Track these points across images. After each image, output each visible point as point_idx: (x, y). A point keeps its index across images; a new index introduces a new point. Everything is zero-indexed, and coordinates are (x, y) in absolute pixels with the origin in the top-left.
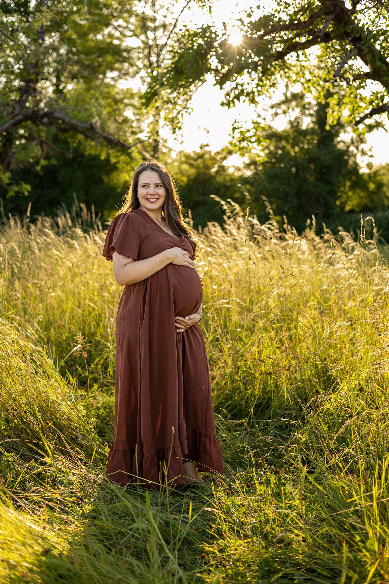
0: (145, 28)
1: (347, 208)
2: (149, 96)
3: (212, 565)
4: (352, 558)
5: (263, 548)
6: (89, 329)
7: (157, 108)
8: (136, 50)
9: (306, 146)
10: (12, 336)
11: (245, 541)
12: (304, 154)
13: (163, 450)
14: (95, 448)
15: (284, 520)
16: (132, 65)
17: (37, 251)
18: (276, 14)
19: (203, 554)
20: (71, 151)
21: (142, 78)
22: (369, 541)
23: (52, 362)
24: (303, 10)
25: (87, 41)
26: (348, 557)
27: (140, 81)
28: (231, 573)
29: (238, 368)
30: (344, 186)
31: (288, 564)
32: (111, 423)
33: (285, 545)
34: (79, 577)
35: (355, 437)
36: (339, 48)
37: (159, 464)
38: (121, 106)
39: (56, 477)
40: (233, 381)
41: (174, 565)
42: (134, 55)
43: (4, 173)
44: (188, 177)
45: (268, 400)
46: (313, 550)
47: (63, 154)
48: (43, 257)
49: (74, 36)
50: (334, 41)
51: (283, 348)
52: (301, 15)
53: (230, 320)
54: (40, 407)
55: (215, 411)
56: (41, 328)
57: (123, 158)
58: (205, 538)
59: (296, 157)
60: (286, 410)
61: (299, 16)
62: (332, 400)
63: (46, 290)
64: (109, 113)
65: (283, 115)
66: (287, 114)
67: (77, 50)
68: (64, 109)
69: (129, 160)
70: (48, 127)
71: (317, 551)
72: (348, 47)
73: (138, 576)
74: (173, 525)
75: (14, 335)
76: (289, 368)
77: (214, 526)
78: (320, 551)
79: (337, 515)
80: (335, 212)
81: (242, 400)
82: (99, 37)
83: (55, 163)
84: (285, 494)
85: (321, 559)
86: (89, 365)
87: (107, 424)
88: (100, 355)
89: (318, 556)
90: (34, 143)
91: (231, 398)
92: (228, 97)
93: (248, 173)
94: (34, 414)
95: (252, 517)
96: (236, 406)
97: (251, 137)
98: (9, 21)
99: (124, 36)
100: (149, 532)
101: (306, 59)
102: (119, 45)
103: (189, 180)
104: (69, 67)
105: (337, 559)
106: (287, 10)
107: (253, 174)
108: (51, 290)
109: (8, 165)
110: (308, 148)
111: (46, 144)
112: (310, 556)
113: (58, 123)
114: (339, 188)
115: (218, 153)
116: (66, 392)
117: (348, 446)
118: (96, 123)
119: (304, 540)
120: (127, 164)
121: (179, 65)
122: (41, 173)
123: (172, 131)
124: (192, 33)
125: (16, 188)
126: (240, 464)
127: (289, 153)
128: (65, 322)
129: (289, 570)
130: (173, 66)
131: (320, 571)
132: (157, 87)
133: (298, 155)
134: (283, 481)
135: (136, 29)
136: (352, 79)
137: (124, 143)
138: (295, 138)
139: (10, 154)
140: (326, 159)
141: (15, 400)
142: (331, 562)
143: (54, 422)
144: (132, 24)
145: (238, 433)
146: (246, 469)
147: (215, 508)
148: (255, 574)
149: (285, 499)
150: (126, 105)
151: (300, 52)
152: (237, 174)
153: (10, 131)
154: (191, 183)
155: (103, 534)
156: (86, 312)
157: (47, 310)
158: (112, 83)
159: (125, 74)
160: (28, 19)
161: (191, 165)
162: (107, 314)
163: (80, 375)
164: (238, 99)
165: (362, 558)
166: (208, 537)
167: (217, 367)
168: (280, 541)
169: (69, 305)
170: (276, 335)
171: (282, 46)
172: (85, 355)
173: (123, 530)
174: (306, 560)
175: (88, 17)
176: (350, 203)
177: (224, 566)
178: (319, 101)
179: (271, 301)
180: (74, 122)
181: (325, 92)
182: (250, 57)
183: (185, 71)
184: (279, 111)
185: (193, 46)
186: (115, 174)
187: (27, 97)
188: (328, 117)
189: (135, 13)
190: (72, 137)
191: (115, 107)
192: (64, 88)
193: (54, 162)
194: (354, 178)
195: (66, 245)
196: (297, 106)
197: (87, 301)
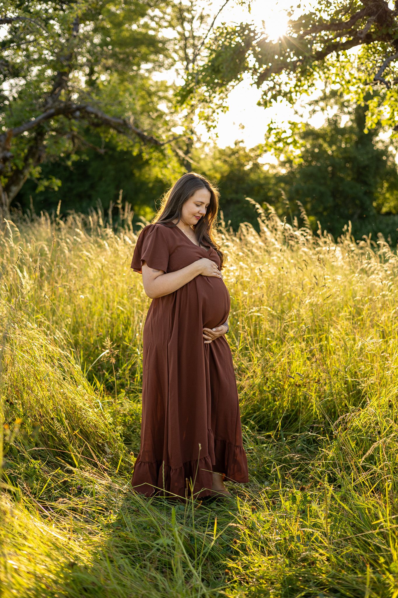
0: (181, 19)
1: (384, 210)
2: (184, 93)
3: (236, 581)
4: (375, 580)
5: (286, 566)
6: (118, 332)
7: (192, 106)
8: (172, 42)
9: (343, 145)
10: (41, 341)
11: (269, 557)
12: (341, 153)
13: (190, 462)
14: (121, 457)
15: (309, 539)
16: (167, 57)
17: (67, 252)
18: (317, 13)
19: (227, 570)
20: (103, 146)
21: (177, 70)
22: (393, 563)
23: (80, 368)
24: (345, 10)
25: (122, 31)
26: (372, 578)
27: (175, 73)
28: (254, 590)
29: (267, 379)
30: (382, 187)
31: (311, 583)
32: (137, 431)
33: (309, 564)
34: (103, 591)
35: (383, 455)
36: (380, 49)
37: (185, 481)
38: (155, 99)
39: (82, 485)
40: (262, 392)
41: (197, 581)
42: (170, 46)
43: (35, 167)
44: (222, 173)
45: (297, 412)
46: (336, 570)
47: (95, 149)
48: (72, 257)
49: (109, 26)
50: (376, 42)
51: (314, 360)
52: (342, 15)
53: (261, 328)
54: (67, 413)
55: (242, 422)
56: (69, 330)
57: (156, 155)
58: (229, 553)
59: (332, 156)
60: (314, 423)
61: (340, 16)
62: (361, 416)
63: (75, 292)
64: (142, 106)
65: (321, 112)
66: (325, 111)
67: (112, 40)
68: (97, 103)
69: (161, 157)
70: (80, 121)
71: (340, 571)
72: (390, 49)
73: (161, 589)
74: (197, 539)
75: (42, 339)
76: (319, 380)
77: (238, 541)
78: (343, 571)
79: (362, 536)
80: (371, 213)
81: (270, 411)
82: (134, 27)
83: (87, 158)
84: (311, 511)
85: (344, 580)
86: (117, 371)
87: (133, 432)
88: (128, 360)
89: (341, 577)
90: (65, 137)
91: (259, 409)
92: (265, 97)
93: (283, 171)
94: (60, 421)
95: (277, 534)
96: (264, 417)
97: (287, 138)
98: (43, 8)
99: (160, 26)
100: (174, 548)
101: (346, 60)
102: (155, 36)
103: (222, 177)
104: (104, 61)
105: (360, 580)
106: (328, 10)
107: (288, 173)
108: (80, 292)
109: (39, 159)
110: (346, 148)
111: (78, 138)
112: (333, 577)
113: (91, 118)
114: (377, 188)
115: (253, 150)
116: (93, 399)
117: (375, 464)
118: (129, 118)
119: (328, 560)
120: (160, 161)
121: (216, 64)
122: (72, 169)
123: (207, 130)
124: (230, 30)
125: (46, 183)
126: (267, 477)
127: (326, 152)
128: (93, 325)
129: (313, 590)
130: (210, 64)
131: (343, 591)
132: (193, 84)
133: (335, 154)
134: (309, 498)
135: (172, 19)
136: (392, 83)
137: (157, 139)
138: (332, 136)
139: (41, 148)
140: (363, 159)
141: (42, 406)
142: (354, 582)
143: (81, 429)
144: (169, 15)
145: (265, 445)
146: (272, 483)
147: (239, 523)
148: (278, 592)
149: (311, 516)
150: (160, 98)
151: (340, 53)
152: (272, 172)
153: (42, 124)
154: (225, 179)
155: (128, 546)
156: (115, 316)
157: (75, 312)
158: (147, 75)
159: (160, 66)
160: (62, 7)
161: (225, 161)
162: (136, 318)
163: (107, 380)
164: (276, 100)
165: (385, 580)
166: (232, 552)
167: (246, 377)
168: (304, 560)
169: (98, 307)
170: (307, 346)
171: (323, 46)
172: (113, 361)
173: (147, 542)
174: (330, 580)
175: (123, 6)
176: (387, 205)
177: (247, 583)
178: (359, 103)
179: (302, 311)
180: (108, 117)
181: (365, 94)
182: (289, 56)
183: (222, 70)
184: (317, 108)
185: (230, 44)
186: (147, 168)
187: (60, 91)
188: (367, 121)
189: (171, 3)
190: (105, 132)
191: (149, 100)
192: (97, 78)
193: (85, 157)
194: (392, 179)
195: (96, 245)
196: (336, 103)
197: (116, 303)
